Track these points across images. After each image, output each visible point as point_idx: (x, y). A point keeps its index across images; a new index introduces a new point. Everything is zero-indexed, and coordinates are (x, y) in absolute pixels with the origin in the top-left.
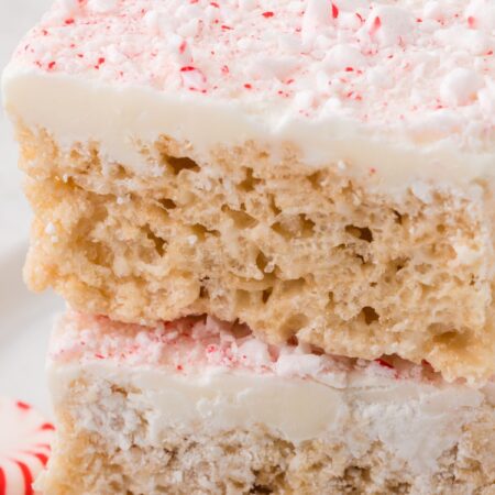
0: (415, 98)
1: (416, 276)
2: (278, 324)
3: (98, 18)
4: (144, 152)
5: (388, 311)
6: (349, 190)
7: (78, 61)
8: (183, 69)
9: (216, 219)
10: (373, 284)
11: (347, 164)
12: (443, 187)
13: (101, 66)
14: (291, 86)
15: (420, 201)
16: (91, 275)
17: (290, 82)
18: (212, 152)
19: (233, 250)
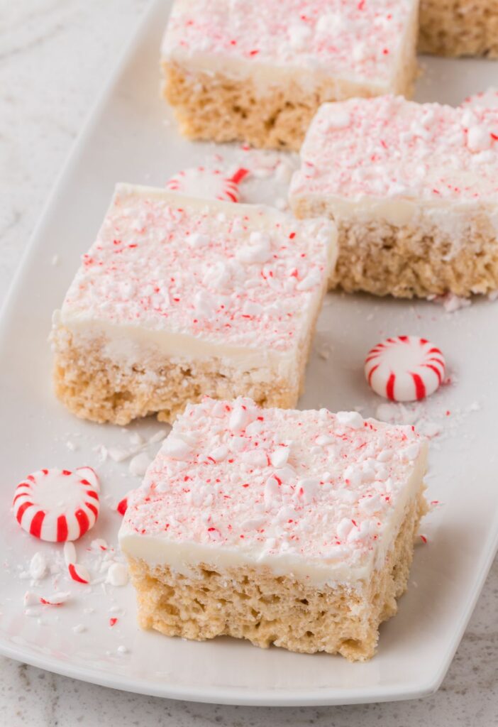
0: (325, 537)
1: (332, 619)
2: (265, 639)
3: (161, 496)
4: (193, 569)
5: (319, 633)
6: (296, 584)
7: (156, 526)
8: (210, 530)
9: (230, 596)
10: (310, 622)
11: (294, 574)
12: (342, 583)
13: (168, 528)
14: (263, 534)
15: (331, 588)
16: (170, 620)
17: (262, 531)
18: (227, 570)
19: (240, 609)
